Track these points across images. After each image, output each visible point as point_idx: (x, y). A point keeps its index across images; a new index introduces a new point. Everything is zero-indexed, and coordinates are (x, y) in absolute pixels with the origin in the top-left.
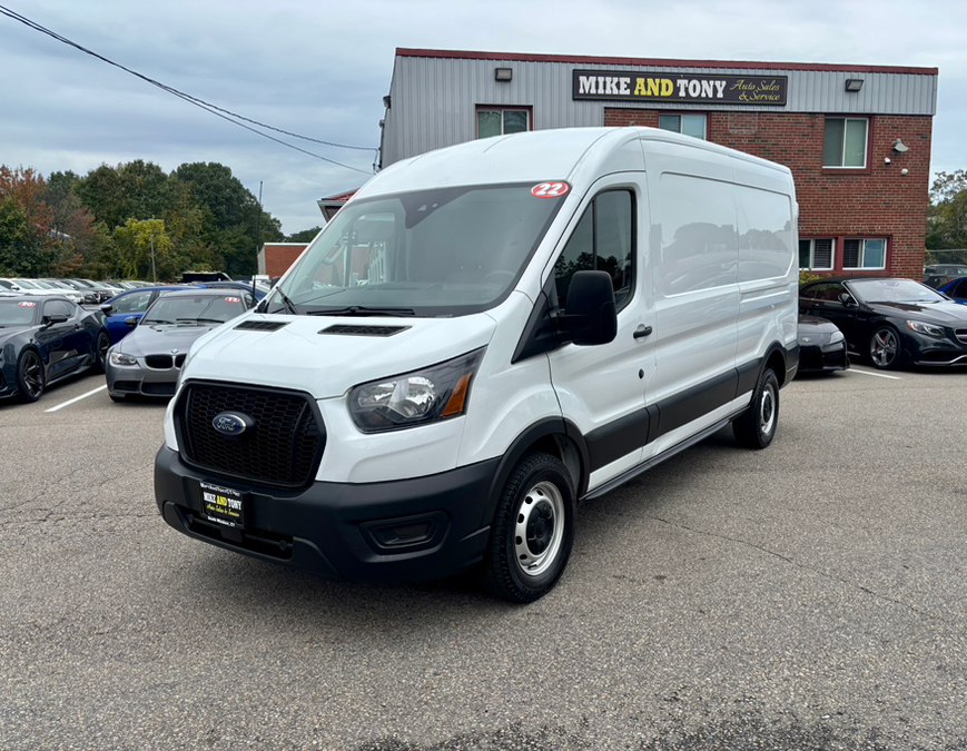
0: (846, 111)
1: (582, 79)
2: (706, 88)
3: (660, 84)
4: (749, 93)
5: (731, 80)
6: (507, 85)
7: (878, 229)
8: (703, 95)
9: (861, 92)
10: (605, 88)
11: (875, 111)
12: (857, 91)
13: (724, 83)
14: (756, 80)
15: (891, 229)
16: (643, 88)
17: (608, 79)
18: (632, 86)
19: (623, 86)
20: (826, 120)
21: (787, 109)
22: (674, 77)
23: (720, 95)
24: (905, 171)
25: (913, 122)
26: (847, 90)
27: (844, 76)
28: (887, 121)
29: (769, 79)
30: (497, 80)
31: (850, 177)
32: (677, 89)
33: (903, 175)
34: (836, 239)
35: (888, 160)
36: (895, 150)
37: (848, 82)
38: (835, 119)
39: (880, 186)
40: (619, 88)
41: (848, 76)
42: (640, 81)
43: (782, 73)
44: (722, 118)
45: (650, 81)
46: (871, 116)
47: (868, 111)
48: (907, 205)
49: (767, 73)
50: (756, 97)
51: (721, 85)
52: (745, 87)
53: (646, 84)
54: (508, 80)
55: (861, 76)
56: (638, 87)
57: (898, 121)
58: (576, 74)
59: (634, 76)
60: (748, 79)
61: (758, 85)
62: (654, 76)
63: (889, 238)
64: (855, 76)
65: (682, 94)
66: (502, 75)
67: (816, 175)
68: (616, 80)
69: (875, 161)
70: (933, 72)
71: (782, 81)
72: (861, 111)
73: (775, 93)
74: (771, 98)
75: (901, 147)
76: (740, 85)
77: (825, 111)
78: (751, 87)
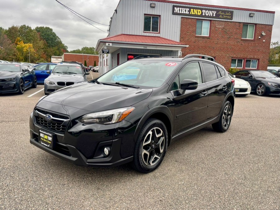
0: (249, 22)
1: (175, 8)
2: (210, 13)
3: (198, 11)
4: (222, 15)
5: (218, 11)
6: (153, 9)
7: (256, 57)
8: (210, 15)
9: (254, 17)
10: (182, 11)
11: (257, 23)
12: (252, 17)
13: (216, 12)
14: (225, 12)
15: (259, 57)
16: (193, 12)
17: (183, 9)
18: (189, 11)
19: (187, 11)
20: (243, 25)
21: (233, 21)
22: (202, 9)
23: (214, 15)
24: (264, 41)
25: (267, 27)
26: (250, 16)
27: (249, 12)
28: (260, 26)
29: (228, 12)
30: (151, 7)
31: (249, 42)
32: (202, 13)
33: (263, 42)
34: (244, 59)
35: (260, 37)
36: (262, 35)
37: (250, 14)
38: (246, 25)
39: (257, 45)
40: (186, 12)
41: (250, 12)
42: (192, 10)
43: (232, 10)
44: (214, 22)
45: (195, 10)
46: (256, 24)
47: (255, 23)
48: (264, 51)
49: (228, 10)
50: (224, 17)
51: (215, 13)
52: (221, 14)
53: (193, 11)
54: (154, 7)
55: (254, 12)
56: (191, 12)
57: (263, 26)
58: (174, 7)
59: (190, 8)
60: (222, 11)
61: (225, 13)
62: (196, 8)
63: (258, 60)
64: (252, 12)
65: (204, 14)
66: (152, 5)
67: (240, 40)
68: (185, 9)
69: (256, 37)
70: (274, 13)
71: (232, 13)
72: (253, 22)
73: (230, 16)
74: (228, 17)
75: (264, 34)
76: (220, 13)
77: (243, 22)
78: (223, 14)
